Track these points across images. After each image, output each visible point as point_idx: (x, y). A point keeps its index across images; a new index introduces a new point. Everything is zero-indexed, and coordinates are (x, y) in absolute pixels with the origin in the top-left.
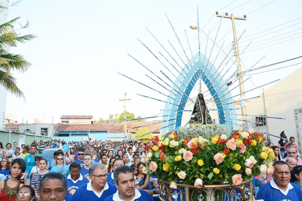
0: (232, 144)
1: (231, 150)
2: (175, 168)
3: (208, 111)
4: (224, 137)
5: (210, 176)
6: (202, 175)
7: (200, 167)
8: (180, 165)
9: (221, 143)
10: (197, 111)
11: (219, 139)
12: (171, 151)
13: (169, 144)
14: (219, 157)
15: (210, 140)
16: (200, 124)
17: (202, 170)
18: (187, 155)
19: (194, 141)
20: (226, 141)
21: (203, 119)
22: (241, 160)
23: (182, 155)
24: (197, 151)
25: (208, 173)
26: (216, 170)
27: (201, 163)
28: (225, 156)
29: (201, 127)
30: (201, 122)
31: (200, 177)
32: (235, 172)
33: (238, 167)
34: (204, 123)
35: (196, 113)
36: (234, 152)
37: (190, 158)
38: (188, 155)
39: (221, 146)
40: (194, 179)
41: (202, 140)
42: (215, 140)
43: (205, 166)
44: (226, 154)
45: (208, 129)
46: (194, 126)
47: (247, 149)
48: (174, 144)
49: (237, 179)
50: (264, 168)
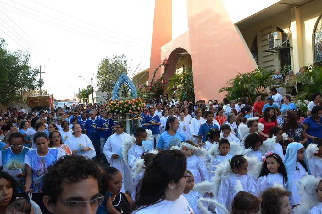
0: (130, 102)
5: (124, 111)
8: (116, 108)
9: (127, 102)
12: (115, 105)
14: (126, 105)
15: (124, 102)
18: (117, 105)
19: (120, 102)
22: (132, 106)
24: (121, 104)
25: (123, 110)
27: (121, 107)
32: (130, 109)
34: (125, 97)
35: (123, 93)
36: (130, 104)
41: (122, 102)
43: (122, 108)
44: (128, 105)
47: (134, 104)
48: (115, 103)
49: (130, 111)
50: (139, 108)
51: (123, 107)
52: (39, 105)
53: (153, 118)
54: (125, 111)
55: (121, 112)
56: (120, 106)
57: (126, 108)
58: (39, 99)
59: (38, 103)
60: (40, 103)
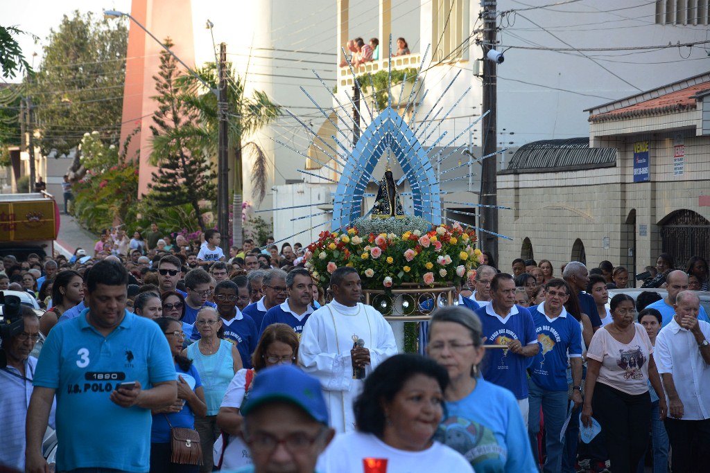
0: (425, 241)
1: (423, 248)
2: (361, 267)
3: (398, 197)
4: (417, 232)
5: (400, 275)
6: (391, 274)
7: (390, 265)
8: (368, 263)
9: (413, 240)
10: (383, 197)
11: (411, 235)
12: (355, 249)
13: (351, 241)
14: (410, 253)
15: (401, 236)
16: (386, 216)
17: (392, 267)
18: (374, 251)
19: (382, 236)
20: (418, 238)
21: (391, 208)
22: (433, 258)
23: (369, 252)
24: (387, 247)
25: (397, 272)
26: (407, 269)
27: (390, 260)
28: (416, 253)
29: (389, 219)
30: (388, 212)
31: (388, 275)
32: (426, 270)
33: (430, 265)
34: (393, 215)
35: (382, 200)
36: (427, 249)
37: (379, 255)
38: (376, 251)
39: (413, 243)
40: (383, 278)
41: (392, 236)
42: (406, 235)
43: (394, 264)
44: (418, 252)
45: (399, 223)
46: (378, 217)
47: (444, 249)
48: (357, 240)
49: (429, 278)
50: (460, 269)
51: (401, 261)
52: (12, 236)
53: (504, 321)
54: (403, 280)
55: (388, 279)
56: (385, 253)
57: (410, 264)
58: (11, 211)
59: (9, 229)
60: (15, 229)
